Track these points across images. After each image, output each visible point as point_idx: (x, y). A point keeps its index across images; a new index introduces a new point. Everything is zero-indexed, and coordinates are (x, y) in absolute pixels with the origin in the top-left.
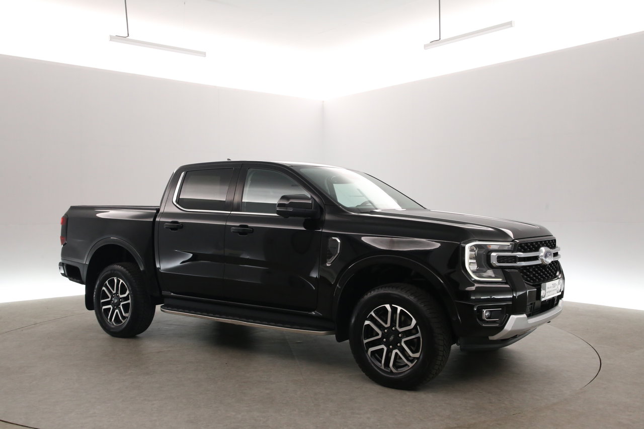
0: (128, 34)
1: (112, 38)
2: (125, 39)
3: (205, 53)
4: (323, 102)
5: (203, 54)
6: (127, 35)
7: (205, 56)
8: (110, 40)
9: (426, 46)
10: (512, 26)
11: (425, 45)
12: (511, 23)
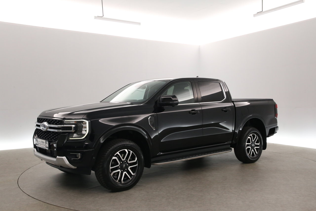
1: (96, 17)
2: (101, 17)
3: (140, 23)
5: (139, 24)
6: (103, 16)
7: (140, 25)
8: (95, 19)
9: (255, 15)
12: (303, 1)
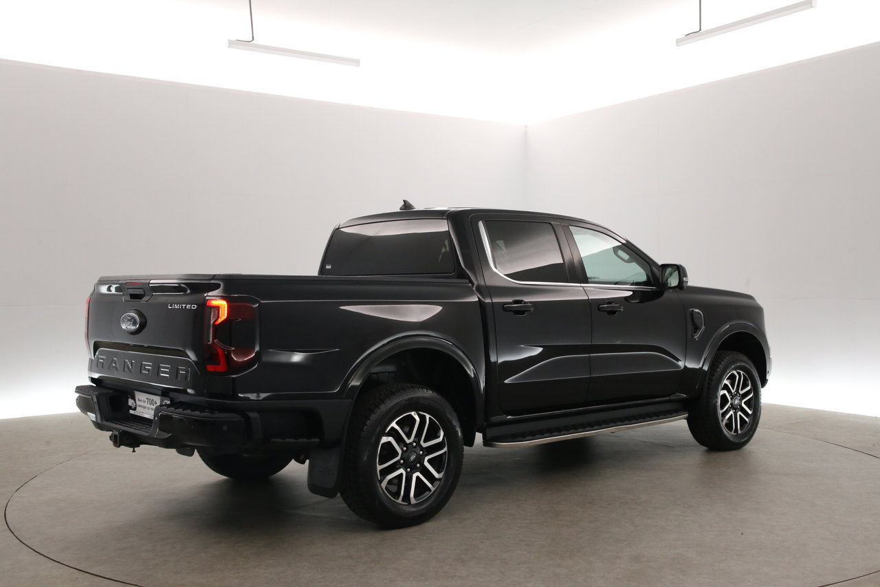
0: (253, 37)
1: (232, 44)
2: (248, 44)
3: (359, 60)
4: (526, 127)
5: (356, 62)
6: (251, 39)
7: (360, 65)
8: (229, 47)
9: (679, 42)
10: (812, 7)
11: (677, 40)
12: (811, 3)
